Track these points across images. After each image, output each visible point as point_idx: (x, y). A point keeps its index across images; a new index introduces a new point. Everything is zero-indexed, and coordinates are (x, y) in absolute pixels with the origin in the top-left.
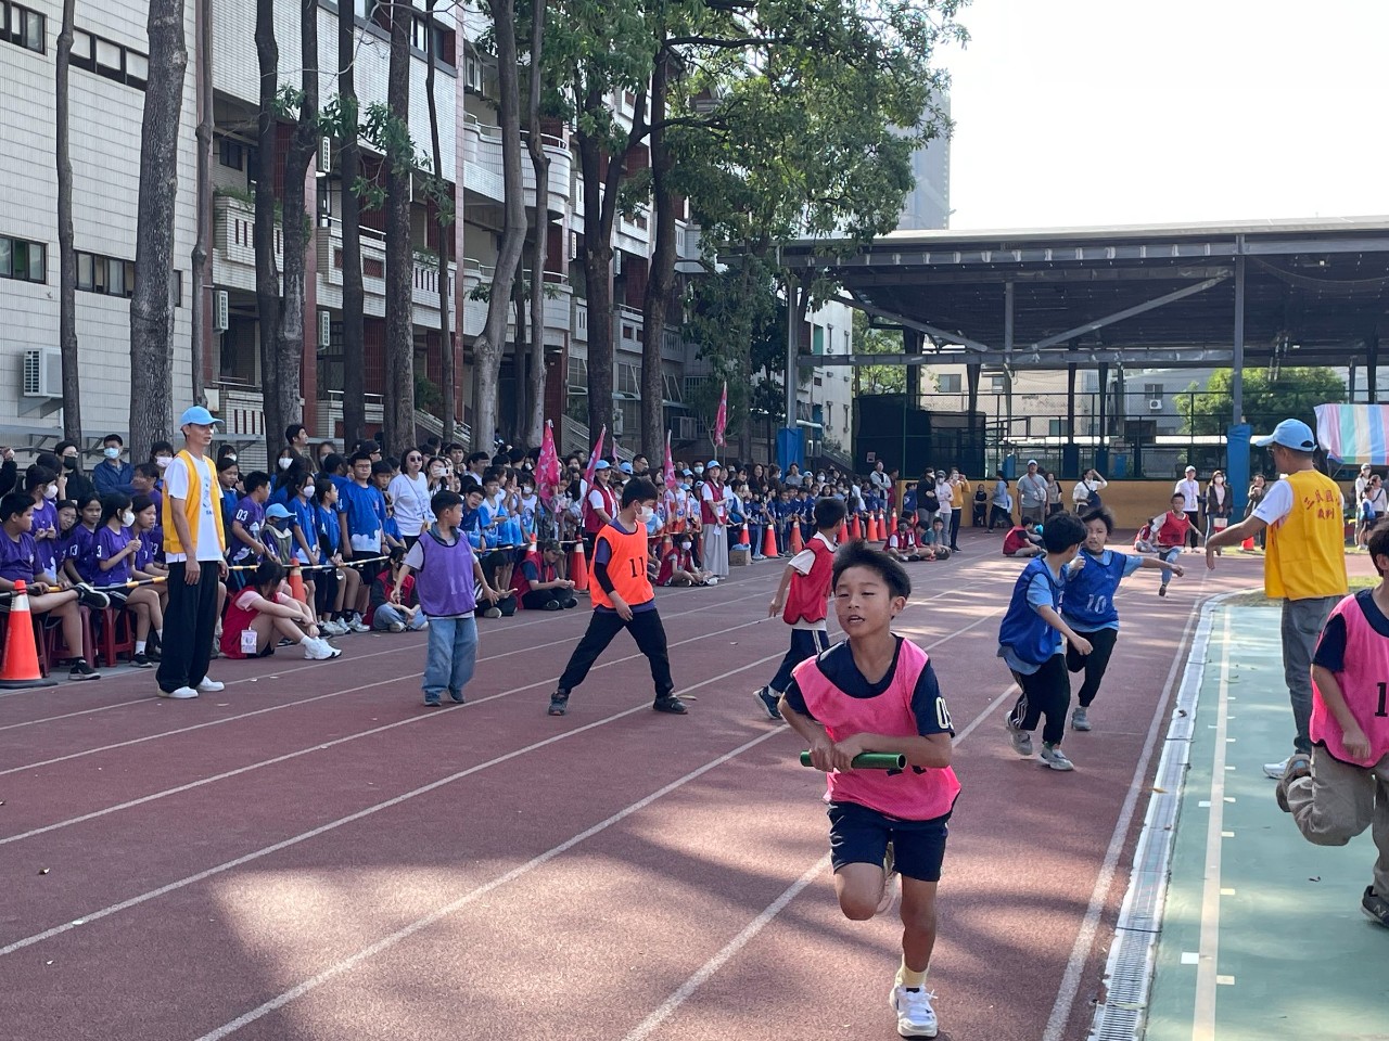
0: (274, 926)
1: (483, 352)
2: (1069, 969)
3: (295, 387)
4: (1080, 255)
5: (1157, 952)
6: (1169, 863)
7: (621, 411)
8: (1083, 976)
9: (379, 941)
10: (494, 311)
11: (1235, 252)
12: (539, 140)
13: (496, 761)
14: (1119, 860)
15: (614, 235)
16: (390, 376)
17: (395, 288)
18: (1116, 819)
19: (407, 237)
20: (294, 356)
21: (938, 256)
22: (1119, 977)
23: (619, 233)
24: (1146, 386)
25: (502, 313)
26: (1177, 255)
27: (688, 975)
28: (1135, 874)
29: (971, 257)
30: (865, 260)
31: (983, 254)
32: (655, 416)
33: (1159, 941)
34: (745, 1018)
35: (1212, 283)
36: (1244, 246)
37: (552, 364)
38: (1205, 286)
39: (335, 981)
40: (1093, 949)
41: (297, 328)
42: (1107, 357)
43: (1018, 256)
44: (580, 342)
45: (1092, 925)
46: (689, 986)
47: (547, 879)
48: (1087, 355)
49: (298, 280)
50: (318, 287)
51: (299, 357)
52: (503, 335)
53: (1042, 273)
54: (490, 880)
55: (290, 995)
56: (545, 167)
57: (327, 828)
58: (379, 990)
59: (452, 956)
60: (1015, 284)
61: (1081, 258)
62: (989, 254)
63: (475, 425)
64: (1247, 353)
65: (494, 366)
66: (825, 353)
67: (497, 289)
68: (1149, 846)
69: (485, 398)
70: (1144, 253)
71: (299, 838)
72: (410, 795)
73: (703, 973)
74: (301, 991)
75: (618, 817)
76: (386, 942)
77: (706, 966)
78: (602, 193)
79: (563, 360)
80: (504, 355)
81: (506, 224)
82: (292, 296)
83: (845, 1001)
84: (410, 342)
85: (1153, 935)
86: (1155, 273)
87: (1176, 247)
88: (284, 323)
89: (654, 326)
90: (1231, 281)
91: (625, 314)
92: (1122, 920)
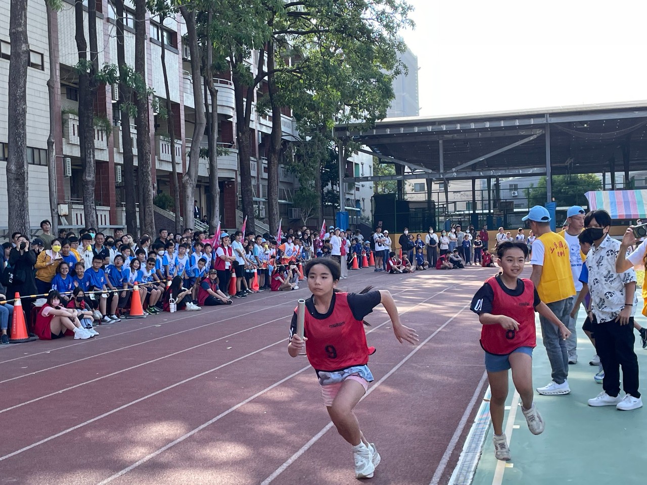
1: (187, 182)
3: (92, 203)
4: (473, 126)
7: (264, 207)
10: (191, 163)
11: (545, 122)
12: (212, 81)
16: (141, 196)
17: (142, 153)
18: (460, 419)
20: (91, 188)
21: (406, 129)
23: (260, 124)
24: (510, 185)
25: (195, 163)
26: (518, 124)
29: (423, 129)
30: (373, 132)
31: (428, 127)
32: (275, 209)
35: (535, 137)
36: (549, 119)
37: (230, 186)
38: (532, 138)
41: (92, 175)
42: (490, 173)
43: (444, 128)
48: (478, 173)
49: (92, 151)
50: (115, 155)
51: (94, 188)
52: (197, 172)
53: (456, 135)
56: (215, 94)
60: (443, 141)
61: (474, 128)
62: (430, 127)
64: (552, 169)
65: (193, 188)
66: (361, 176)
69: (189, 204)
70: (502, 124)
78: (245, 103)
79: (236, 184)
81: (196, 121)
82: (89, 160)
84: (150, 179)
86: (508, 133)
87: (517, 121)
88: (86, 173)
89: (273, 167)
90: (544, 135)
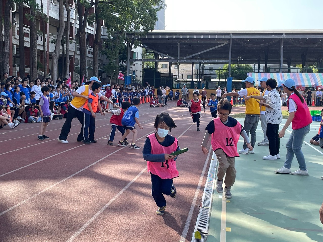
0: (6, 193)
1: (54, 56)
2: (194, 200)
3: (8, 63)
4: (195, 37)
5: (213, 195)
6: (215, 176)
7: (88, 71)
8: (197, 201)
9: (32, 196)
10: (57, 46)
11: (230, 37)
12: (68, 5)
13: (59, 154)
14: (204, 175)
15: (86, 29)
16: (31, 62)
17: (33, 39)
18: (204, 166)
19: (35, 27)
20: (7, 56)
21: (162, 36)
22: (205, 202)
23: (87, 28)
24: (209, 68)
25: (59, 46)
26: (217, 38)
27: (106, 203)
28: (208, 178)
29: (170, 37)
30: (146, 37)
31: (173, 36)
32: (96, 73)
33: (214, 193)
34: (120, 212)
35: (225, 44)
36: (232, 36)
37: (71, 59)
38: (223, 45)
39: (21, 205)
40: (199, 195)
41: (8, 49)
42: (201, 61)
43: (181, 37)
44: (78, 54)
45: (199, 190)
46: (107, 205)
47: (72, 181)
48: (196, 60)
49: (8, 37)
50: (13, 39)
51: (9, 56)
52: (59, 52)
53: (186, 41)
54: (59, 181)
55: (10, 209)
56: (69, 12)
57: (18, 169)
58: (32, 207)
59: (50, 199)
60: (180, 44)
61: (195, 38)
62: (174, 36)
63: (52, 73)
64: (232, 61)
65: (57, 59)
66: (136, 58)
67: (58, 41)
68: (211, 172)
69: (55, 67)
70: (209, 37)
71: (11, 172)
72: (38, 161)
73: (110, 202)
74: (13, 208)
75: (89, 166)
76: (34, 196)
77: (111, 201)
78: (83, 19)
79: (74, 58)
80: (59, 57)
81: (60, 25)
82: (7, 41)
83: (143, 208)
84: (36, 53)
85: (212, 192)
86: (212, 42)
87: (217, 36)
88: (5, 48)
89: (96, 51)
90: (229, 44)
91: (88, 48)
92: (205, 189)
